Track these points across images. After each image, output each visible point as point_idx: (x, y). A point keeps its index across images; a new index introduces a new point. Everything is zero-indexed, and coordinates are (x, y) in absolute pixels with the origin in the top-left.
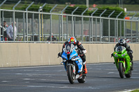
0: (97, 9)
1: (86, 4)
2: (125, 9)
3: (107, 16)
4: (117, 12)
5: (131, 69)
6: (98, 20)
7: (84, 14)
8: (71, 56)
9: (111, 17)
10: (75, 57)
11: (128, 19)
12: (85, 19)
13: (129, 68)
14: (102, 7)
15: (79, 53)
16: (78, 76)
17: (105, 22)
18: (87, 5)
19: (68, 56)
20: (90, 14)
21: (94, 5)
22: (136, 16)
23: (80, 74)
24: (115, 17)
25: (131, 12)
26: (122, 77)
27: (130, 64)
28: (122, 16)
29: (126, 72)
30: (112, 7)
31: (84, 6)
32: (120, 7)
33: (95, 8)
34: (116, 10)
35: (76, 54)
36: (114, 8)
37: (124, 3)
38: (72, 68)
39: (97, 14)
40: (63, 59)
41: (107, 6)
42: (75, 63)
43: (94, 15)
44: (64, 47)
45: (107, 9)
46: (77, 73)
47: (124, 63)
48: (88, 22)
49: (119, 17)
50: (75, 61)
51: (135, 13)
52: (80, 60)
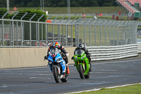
0: (18, 12)
1: (6, 7)
2: (47, 12)
3: (28, 19)
4: (39, 15)
5: (90, 70)
6: (19, 23)
7: (4, 18)
8: (56, 59)
9: (32, 20)
10: (60, 59)
11: (50, 22)
12: (5, 22)
13: (88, 69)
14: (22, 10)
15: (62, 56)
16: (62, 76)
17: (26, 25)
18: (8, 9)
19: (54, 59)
20: (11, 18)
21: (15, 9)
22: (58, 19)
23: (63, 74)
24: (36, 20)
25: (53, 15)
26: (82, 78)
27: (88, 66)
28: (44, 19)
29: (85, 74)
30: (33, 10)
31: (5, 9)
32: (41, 10)
33: (15, 11)
34: (37, 13)
35: (60, 57)
36: (35, 11)
37: (46, 6)
38: (57, 69)
39: (18, 17)
40: (49, 61)
41: (28, 9)
42: (60, 65)
43: (15, 18)
44: (49, 51)
45: (29, 12)
46: (62, 73)
47: (84, 65)
48: (9, 25)
49: (40, 20)
50: (59, 63)
51: (56, 16)
52: (64, 62)
